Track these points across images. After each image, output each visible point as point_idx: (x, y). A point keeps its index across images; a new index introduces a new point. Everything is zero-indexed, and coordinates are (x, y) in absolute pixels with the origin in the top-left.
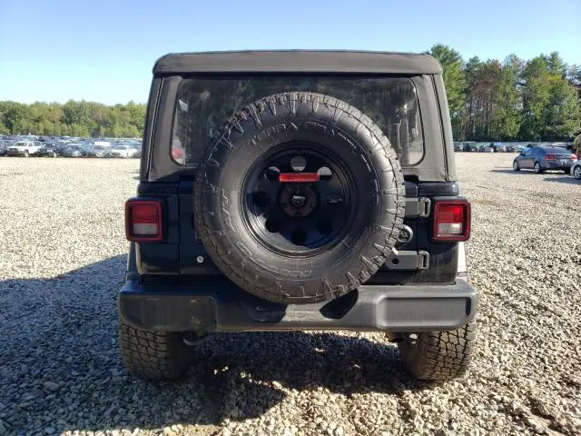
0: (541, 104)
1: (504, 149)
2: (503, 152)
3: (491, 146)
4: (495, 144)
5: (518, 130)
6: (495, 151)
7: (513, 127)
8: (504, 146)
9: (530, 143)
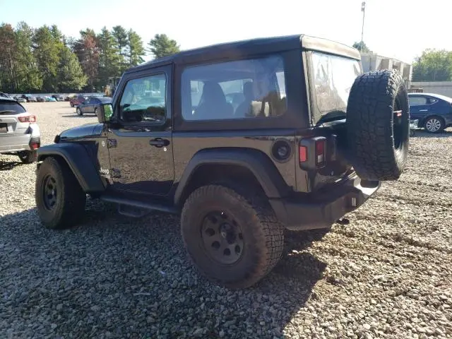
0: (55, 64)
1: (35, 99)
2: (35, 101)
3: (24, 97)
4: (27, 95)
5: (42, 84)
6: (28, 101)
7: (37, 82)
8: (34, 97)
9: (53, 94)
